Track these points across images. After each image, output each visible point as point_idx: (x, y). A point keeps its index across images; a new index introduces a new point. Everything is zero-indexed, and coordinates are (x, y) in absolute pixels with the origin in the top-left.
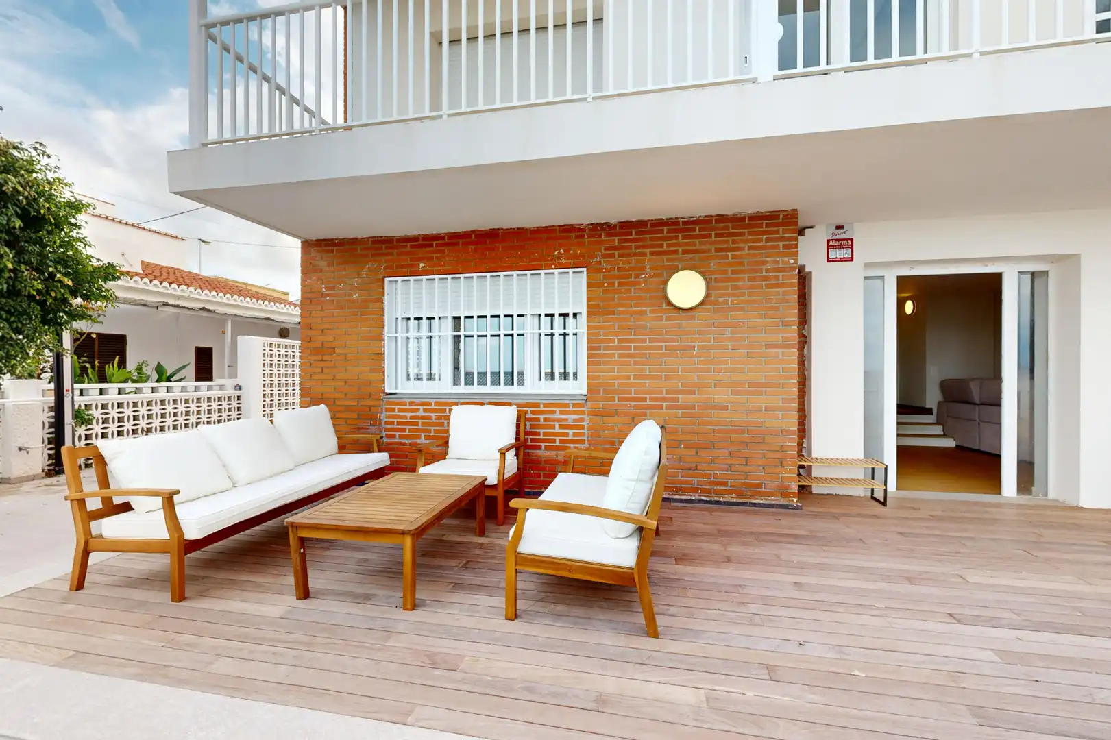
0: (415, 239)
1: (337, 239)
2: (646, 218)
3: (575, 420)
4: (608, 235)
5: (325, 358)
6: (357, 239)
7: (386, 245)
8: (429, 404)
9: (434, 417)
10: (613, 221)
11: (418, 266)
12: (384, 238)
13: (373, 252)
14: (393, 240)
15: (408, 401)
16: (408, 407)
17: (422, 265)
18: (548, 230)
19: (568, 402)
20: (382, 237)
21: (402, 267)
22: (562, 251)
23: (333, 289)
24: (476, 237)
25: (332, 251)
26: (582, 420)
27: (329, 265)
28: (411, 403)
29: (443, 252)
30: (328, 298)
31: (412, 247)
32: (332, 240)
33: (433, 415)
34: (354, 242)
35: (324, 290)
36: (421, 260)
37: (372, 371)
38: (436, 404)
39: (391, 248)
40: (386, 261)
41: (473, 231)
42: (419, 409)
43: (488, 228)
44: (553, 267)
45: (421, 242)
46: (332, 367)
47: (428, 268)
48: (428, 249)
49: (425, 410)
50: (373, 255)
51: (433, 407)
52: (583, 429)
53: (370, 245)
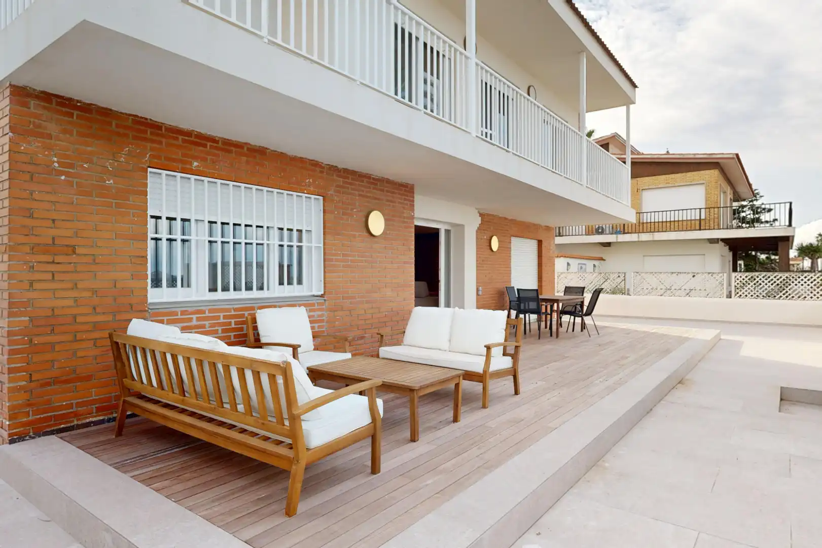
0: (189, 133)
1: (78, 101)
2: (356, 170)
3: (319, 316)
4: (338, 176)
5: (58, 259)
6: (111, 110)
7: (152, 130)
8: (203, 312)
9: (207, 326)
10: (340, 166)
11: (191, 164)
12: (149, 121)
13: (135, 134)
14: (161, 127)
15: (179, 310)
16: (179, 317)
17: (195, 164)
18: (302, 160)
19: (314, 301)
20: (146, 119)
21: (174, 160)
22: (311, 180)
23: (71, 166)
24: (248, 149)
25: (72, 115)
26: (322, 315)
27: (65, 131)
28: (183, 313)
29: (218, 155)
30: (63, 178)
31: (184, 141)
32: (70, 99)
33: (207, 323)
34: (106, 113)
35: (56, 165)
36: (196, 158)
37: (133, 277)
38: (210, 311)
39: (158, 135)
40: (152, 149)
41: (246, 144)
42: (192, 318)
43: (258, 145)
44: (305, 192)
45: (193, 139)
46: (72, 272)
47: (201, 169)
48: (201, 148)
49: (198, 319)
50: (135, 138)
51: (207, 314)
52: (323, 322)
53: (130, 123)
